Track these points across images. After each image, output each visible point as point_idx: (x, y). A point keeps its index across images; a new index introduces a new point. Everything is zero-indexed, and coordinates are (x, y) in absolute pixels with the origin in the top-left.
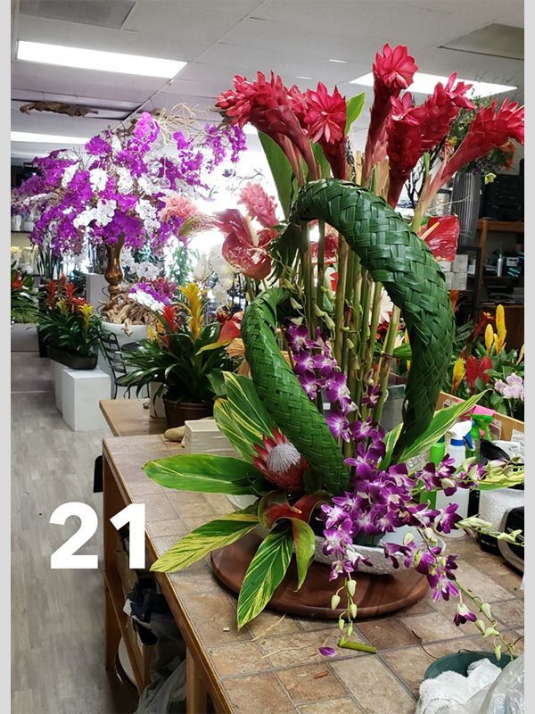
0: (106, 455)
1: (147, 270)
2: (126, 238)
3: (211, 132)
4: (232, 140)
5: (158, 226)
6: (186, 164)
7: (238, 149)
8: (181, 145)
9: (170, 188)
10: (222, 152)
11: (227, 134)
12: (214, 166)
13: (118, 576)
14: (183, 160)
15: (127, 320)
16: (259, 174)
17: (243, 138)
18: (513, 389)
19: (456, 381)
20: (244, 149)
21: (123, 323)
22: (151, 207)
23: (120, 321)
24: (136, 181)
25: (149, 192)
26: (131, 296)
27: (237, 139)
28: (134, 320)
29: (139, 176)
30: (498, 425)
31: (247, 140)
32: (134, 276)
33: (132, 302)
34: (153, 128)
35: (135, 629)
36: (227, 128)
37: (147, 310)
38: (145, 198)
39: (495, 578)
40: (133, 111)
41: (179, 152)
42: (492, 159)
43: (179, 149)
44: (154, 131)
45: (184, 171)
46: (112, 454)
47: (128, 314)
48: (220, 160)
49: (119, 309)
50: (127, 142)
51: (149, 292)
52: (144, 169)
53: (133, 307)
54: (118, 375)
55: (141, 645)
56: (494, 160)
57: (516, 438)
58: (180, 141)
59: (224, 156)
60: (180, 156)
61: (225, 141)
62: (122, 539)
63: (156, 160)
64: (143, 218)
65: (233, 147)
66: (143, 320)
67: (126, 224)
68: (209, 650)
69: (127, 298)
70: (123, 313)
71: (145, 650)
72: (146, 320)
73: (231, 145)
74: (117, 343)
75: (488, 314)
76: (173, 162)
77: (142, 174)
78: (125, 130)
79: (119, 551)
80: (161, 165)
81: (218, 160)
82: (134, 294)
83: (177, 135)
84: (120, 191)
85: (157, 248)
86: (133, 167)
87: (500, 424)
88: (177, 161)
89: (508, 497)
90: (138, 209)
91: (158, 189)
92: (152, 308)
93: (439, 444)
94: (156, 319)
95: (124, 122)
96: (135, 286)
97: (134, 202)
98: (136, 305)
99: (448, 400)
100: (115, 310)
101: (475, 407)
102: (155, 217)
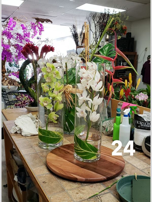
0: (4, 127)
1: (14, 69)
2: (7, 58)
3: (33, 24)
4: (39, 28)
5: (17, 54)
6: (25, 34)
7: (41, 31)
8: (24, 28)
9: (20, 42)
10: (36, 32)
11: (38, 26)
12: (34, 36)
13: (11, 167)
14: (24, 33)
15: (8, 85)
16: (47, 40)
17: (43, 27)
18: (142, 98)
19: (121, 96)
20: (43, 30)
21: (7, 85)
22: (15, 49)
23: (6, 85)
24: (9, 40)
25: (14, 44)
26: (9, 77)
27: (41, 27)
28: (11, 84)
29: (10, 39)
30: (138, 109)
31: (44, 28)
32: (10, 71)
33: (10, 79)
34: (14, 23)
35: (18, 186)
36: (38, 24)
37: (15, 81)
38: (12, 46)
39: (142, 160)
40: (7, 19)
41: (23, 31)
42: (120, 31)
43: (23, 30)
44: (14, 24)
45: (25, 37)
46: (7, 126)
47: (9, 83)
48: (36, 34)
49: (6, 81)
50: (5, 29)
51: (15, 75)
52: (12, 36)
53: (10, 80)
54: (7, 102)
55: (21, 191)
56: (121, 32)
57: (145, 113)
58: (23, 27)
59: (37, 33)
60: (23, 32)
61: (37, 28)
62: (12, 155)
63: (15, 34)
64: (12, 52)
65: (40, 30)
66: (14, 84)
67: (7, 54)
68: (49, 197)
69: (8, 78)
70: (7, 82)
71: (23, 193)
72: (15, 84)
73: (39, 29)
74: (6, 92)
75: (121, 78)
76: (21, 34)
77: (11, 38)
78: (5, 25)
79: (11, 159)
80: (17, 36)
81: (35, 35)
82: (10, 76)
83: (22, 25)
84: (4, 44)
85: (17, 62)
86: (8, 36)
87: (139, 109)
88: (22, 34)
89: (144, 133)
90: (10, 49)
91: (16, 43)
92: (16, 80)
93: (119, 117)
94: (18, 84)
95: (4, 22)
96: (10, 74)
97: (9, 47)
98: (11, 80)
99: (119, 103)
100: (4, 82)
101: (129, 104)
102: (16, 51)
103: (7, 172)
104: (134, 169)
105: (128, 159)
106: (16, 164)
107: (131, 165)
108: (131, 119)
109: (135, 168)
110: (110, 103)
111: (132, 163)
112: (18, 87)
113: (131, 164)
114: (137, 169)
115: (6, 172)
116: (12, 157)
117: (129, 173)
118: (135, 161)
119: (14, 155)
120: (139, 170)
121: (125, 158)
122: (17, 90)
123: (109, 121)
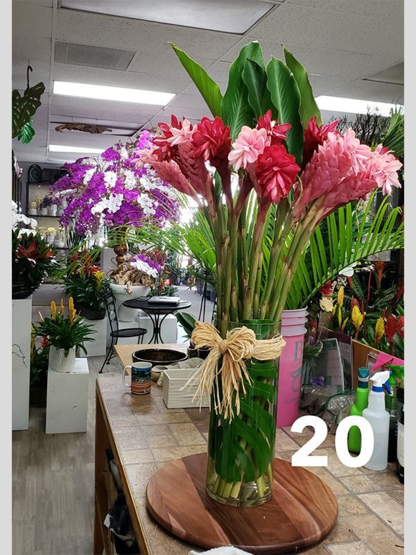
0: (98, 392)
5: (154, 212)
9: (163, 185)
13: (105, 490)
15: (129, 283)
19: (378, 336)
21: (125, 284)
22: (149, 199)
23: (123, 282)
24: (138, 180)
25: (147, 188)
26: (132, 264)
28: (134, 282)
29: (140, 176)
33: (133, 269)
35: (112, 541)
37: (145, 275)
38: (145, 193)
40: (138, 130)
46: (102, 390)
47: (130, 278)
49: (123, 274)
50: (133, 152)
51: (146, 261)
52: (145, 172)
53: (134, 272)
62: (109, 461)
64: (143, 207)
66: (141, 282)
67: (131, 211)
69: (130, 266)
70: (126, 277)
72: (143, 282)
77: (143, 175)
78: (132, 144)
79: (106, 471)
82: (135, 263)
84: (126, 188)
86: (136, 170)
90: (139, 201)
91: (154, 186)
92: (148, 273)
93: (363, 390)
94: (150, 281)
95: (131, 138)
96: (136, 257)
97: (137, 195)
98: (136, 271)
99: (371, 352)
100: (121, 275)
101: (393, 359)
102: (151, 206)
103: (96, 503)
104: (381, 530)
105: (374, 502)
106: (114, 486)
107: (377, 519)
108: (393, 399)
109: (386, 528)
110: (350, 350)
111: (382, 514)
112: (152, 288)
113: (378, 517)
114: (388, 531)
115: (94, 503)
116: (108, 466)
117: (366, 538)
118: (391, 509)
119: (113, 462)
120: (394, 535)
121: (367, 498)
122: (148, 296)
123: (346, 397)
